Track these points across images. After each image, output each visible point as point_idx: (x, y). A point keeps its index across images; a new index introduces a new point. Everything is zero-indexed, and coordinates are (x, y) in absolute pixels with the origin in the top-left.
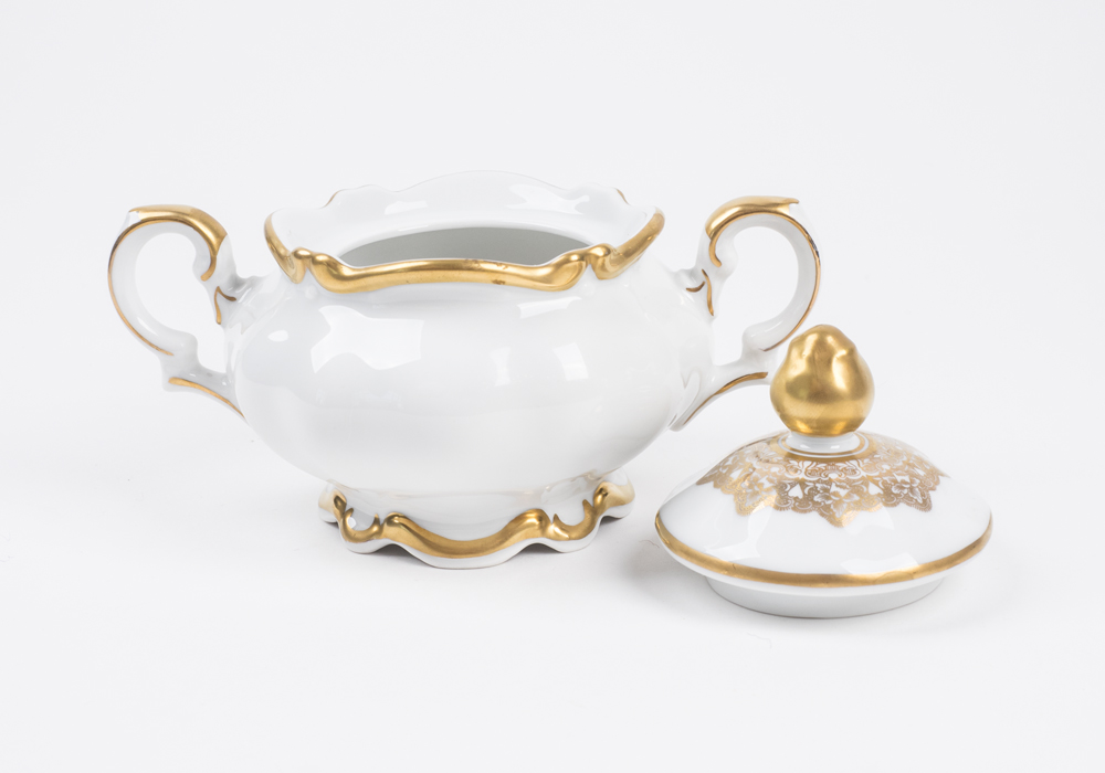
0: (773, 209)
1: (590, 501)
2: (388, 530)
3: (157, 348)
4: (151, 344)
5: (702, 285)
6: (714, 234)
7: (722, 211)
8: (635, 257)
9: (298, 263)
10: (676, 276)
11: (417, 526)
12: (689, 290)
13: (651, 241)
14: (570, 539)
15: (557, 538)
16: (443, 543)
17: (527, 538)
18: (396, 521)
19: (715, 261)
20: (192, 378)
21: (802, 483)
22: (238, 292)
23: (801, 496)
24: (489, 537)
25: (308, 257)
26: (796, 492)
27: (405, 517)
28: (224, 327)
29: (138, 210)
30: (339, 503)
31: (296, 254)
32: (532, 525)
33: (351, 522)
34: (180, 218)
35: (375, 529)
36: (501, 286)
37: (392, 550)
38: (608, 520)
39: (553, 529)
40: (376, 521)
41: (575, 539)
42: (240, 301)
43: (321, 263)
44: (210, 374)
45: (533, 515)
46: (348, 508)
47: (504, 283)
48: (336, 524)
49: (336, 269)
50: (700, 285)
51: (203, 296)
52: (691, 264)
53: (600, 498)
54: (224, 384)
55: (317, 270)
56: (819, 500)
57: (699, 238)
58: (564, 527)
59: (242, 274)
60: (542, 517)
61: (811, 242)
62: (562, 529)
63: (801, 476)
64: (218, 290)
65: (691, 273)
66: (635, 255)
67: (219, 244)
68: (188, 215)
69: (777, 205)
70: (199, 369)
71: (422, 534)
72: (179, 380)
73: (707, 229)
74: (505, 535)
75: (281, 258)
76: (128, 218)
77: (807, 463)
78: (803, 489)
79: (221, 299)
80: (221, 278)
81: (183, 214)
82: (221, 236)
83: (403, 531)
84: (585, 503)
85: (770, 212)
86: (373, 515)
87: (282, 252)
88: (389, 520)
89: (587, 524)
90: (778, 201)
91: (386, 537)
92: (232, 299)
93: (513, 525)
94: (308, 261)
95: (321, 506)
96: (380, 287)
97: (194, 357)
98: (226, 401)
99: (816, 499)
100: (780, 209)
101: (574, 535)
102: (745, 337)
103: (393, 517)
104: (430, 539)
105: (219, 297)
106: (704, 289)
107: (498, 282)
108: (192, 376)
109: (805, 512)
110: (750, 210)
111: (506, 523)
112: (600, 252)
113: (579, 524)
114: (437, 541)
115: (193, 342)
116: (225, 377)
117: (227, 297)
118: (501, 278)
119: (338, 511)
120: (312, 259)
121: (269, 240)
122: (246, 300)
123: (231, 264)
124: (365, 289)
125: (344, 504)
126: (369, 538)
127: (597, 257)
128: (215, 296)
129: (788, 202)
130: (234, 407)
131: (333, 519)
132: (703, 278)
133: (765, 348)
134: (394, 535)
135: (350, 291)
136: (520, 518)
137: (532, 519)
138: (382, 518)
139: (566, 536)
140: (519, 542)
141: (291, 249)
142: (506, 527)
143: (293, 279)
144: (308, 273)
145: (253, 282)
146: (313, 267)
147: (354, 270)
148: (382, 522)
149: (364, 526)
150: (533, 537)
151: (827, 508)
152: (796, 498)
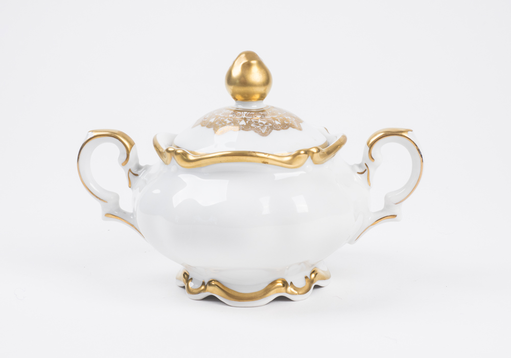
0: (400, 134)
1: (309, 277)
2: (209, 288)
3: (100, 199)
4: (97, 197)
5: (365, 170)
6: (371, 146)
7: (375, 135)
8: (332, 155)
9: (168, 155)
10: (352, 167)
11: (223, 286)
12: (358, 173)
13: (340, 148)
14: (299, 294)
15: (292, 294)
16: (236, 294)
17: (277, 293)
18: (213, 284)
19: (371, 159)
20: (116, 214)
21: (245, 119)
22: (139, 172)
23: (245, 124)
24: (259, 292)
25: (173, 151)
26: (243, 123)
27: (217, 281)
28: (132, 189)
29: (92, 131)
30: (186, 276)
31: (167, 151)
32: (279, 287)
33: (191, 284)
34: (113, 135)
35: (203, 287)
36: (266, 165)
37: (211, 298)
38: (317, 287)
39: (290, 289)
40: (203, 284)
41: (301, 294)
42: (140, 176)
43: (179, 154)
44: (125, 213)
45: (281, 281)
46: (190, 278)
47: (267, 163)
48: (184, 287)
49: (186, 156)
50: (364, 171)
51: (123, 173)
52: (359, 162)
53: (313, 275)
54: (132, 217)
55: (177, 157)
56: (254, 126)
57: (364, 148)
58: (295, 289)
59: (142, 164)
60: (285, 284)
61: (419, 150)
62: (294, 289)
63: (244, 116)
64: (130, 170)
65: (360, 166)
66: (332, 153)
67: (131, 148)
68: (116, 134)
69: (402, 132)
70: (119, 210)
71: (225, 290)
72: (109, 215)
73: (368, 144)
74: (266, 291)
75: (160, 153)
76: (88, 135)
77: (245, 113)
78: (246, 122)
79: (131, 174)
80: (131, 165)
81: (114, 133)
82: (132, 144)
83: (216, 289)
84: (306, 277)
85: (398, 135)
86: (202, 281)
87: (161, 150)
88: (210, 283)
89: (307, 288)
90: (403, 130)
91: (208, 291)
92: (136, 175)
93: (271, 286)
94: (173, 154)
95: (177, 279)
96: (207, 165)
97: (117, 204)
98: (132, 225)
99: (252, 125)
100: (404, 134)
101: (300, 293)
102: (386, 197)
103: (211, 281)
104: (230, 292)
105: (130, 174)
106: (366, 172)
107: (265, 163)
108: (116, 213)
109: (248, 130)
110: (388, 134)
111: (266, 285)
112: (315, 150)
113: (303, 287)
114: (232, 293)
115: (117, 197)
116: (132, 214)
117: (134, 174)
118: (266, 161)
119: (185, 280)
120: (175, 153)
121: (155, 146)
122: (143, 176)
123: (136, 158)
124: (200, 166)
125: (188, 276)
126: (199, 293)
127: (313, 153)
128: (128, 173)
129: (407, 131)
130: (136, 229)
131: (183, 284)
132: (366, 168)
133: (395, 203)
134: (212, 291)
135: (193, 167)
136: (274, 282)
137: (280, 284)
138: (206, 282)
139: (296, 292)
140: (273, 295)
141: (165, 149)
142: (267, 287)
143: (166, 163)
144: (173, 159)
145: (147, 168)
146: (176, 157)
147: (195, 157)
148: (206, 284)
149: (197, 286)
150: (280, 292)
151: (258, 129)
152: (243, 125)
